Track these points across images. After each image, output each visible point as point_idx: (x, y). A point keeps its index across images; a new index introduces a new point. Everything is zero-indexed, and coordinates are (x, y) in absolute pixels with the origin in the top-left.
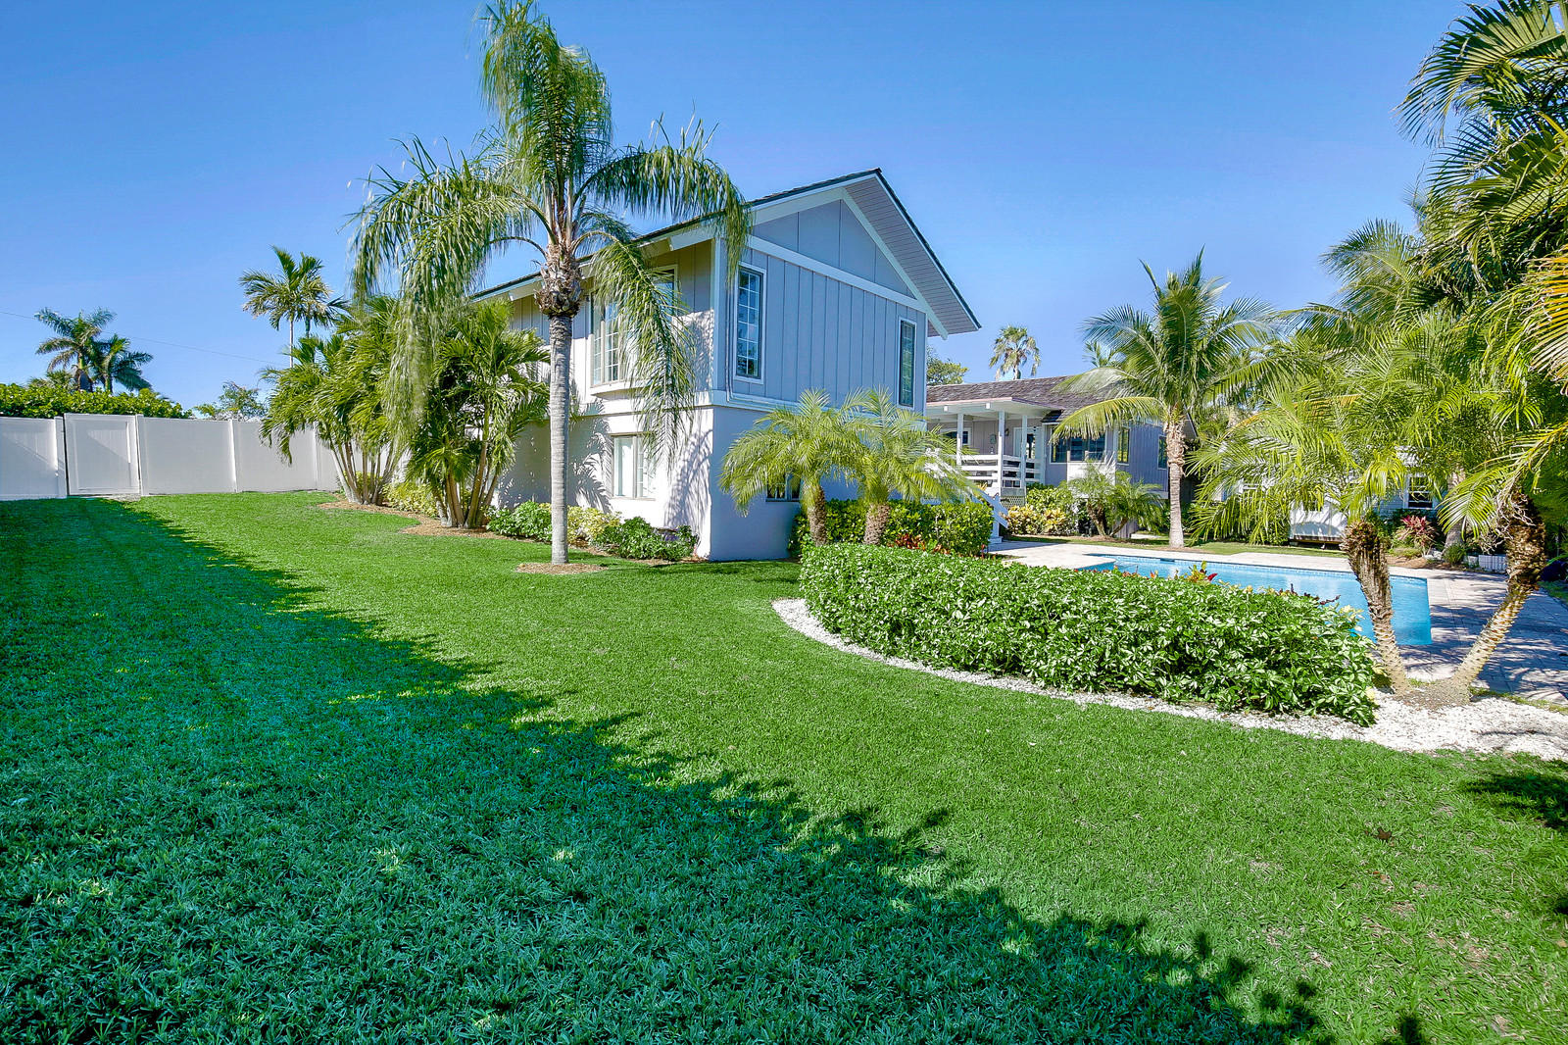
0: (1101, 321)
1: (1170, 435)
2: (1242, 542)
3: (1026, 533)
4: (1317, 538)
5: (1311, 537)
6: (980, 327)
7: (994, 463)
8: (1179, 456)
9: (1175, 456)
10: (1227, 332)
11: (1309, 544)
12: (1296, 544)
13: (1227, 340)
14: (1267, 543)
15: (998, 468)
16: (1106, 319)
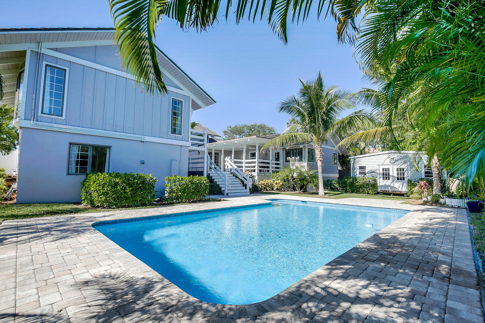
0: (284, 104)
1: (316, 148)
2: (358, 193)
3: (267, 190)
4: (389, 191)
5: (386, 191)
6: (216, 102)
7: (255, 162)
8: (320, 157)
9: (319, 157)
10: (335, 105)
11: (386, 194)
12: (381, 194)
13: (335, 108)
14: (368, 193)
15: (256, 164)
16: (286, 102)
